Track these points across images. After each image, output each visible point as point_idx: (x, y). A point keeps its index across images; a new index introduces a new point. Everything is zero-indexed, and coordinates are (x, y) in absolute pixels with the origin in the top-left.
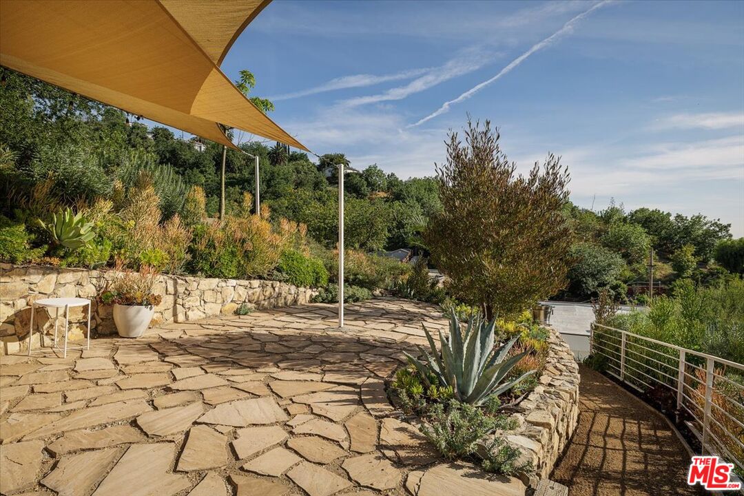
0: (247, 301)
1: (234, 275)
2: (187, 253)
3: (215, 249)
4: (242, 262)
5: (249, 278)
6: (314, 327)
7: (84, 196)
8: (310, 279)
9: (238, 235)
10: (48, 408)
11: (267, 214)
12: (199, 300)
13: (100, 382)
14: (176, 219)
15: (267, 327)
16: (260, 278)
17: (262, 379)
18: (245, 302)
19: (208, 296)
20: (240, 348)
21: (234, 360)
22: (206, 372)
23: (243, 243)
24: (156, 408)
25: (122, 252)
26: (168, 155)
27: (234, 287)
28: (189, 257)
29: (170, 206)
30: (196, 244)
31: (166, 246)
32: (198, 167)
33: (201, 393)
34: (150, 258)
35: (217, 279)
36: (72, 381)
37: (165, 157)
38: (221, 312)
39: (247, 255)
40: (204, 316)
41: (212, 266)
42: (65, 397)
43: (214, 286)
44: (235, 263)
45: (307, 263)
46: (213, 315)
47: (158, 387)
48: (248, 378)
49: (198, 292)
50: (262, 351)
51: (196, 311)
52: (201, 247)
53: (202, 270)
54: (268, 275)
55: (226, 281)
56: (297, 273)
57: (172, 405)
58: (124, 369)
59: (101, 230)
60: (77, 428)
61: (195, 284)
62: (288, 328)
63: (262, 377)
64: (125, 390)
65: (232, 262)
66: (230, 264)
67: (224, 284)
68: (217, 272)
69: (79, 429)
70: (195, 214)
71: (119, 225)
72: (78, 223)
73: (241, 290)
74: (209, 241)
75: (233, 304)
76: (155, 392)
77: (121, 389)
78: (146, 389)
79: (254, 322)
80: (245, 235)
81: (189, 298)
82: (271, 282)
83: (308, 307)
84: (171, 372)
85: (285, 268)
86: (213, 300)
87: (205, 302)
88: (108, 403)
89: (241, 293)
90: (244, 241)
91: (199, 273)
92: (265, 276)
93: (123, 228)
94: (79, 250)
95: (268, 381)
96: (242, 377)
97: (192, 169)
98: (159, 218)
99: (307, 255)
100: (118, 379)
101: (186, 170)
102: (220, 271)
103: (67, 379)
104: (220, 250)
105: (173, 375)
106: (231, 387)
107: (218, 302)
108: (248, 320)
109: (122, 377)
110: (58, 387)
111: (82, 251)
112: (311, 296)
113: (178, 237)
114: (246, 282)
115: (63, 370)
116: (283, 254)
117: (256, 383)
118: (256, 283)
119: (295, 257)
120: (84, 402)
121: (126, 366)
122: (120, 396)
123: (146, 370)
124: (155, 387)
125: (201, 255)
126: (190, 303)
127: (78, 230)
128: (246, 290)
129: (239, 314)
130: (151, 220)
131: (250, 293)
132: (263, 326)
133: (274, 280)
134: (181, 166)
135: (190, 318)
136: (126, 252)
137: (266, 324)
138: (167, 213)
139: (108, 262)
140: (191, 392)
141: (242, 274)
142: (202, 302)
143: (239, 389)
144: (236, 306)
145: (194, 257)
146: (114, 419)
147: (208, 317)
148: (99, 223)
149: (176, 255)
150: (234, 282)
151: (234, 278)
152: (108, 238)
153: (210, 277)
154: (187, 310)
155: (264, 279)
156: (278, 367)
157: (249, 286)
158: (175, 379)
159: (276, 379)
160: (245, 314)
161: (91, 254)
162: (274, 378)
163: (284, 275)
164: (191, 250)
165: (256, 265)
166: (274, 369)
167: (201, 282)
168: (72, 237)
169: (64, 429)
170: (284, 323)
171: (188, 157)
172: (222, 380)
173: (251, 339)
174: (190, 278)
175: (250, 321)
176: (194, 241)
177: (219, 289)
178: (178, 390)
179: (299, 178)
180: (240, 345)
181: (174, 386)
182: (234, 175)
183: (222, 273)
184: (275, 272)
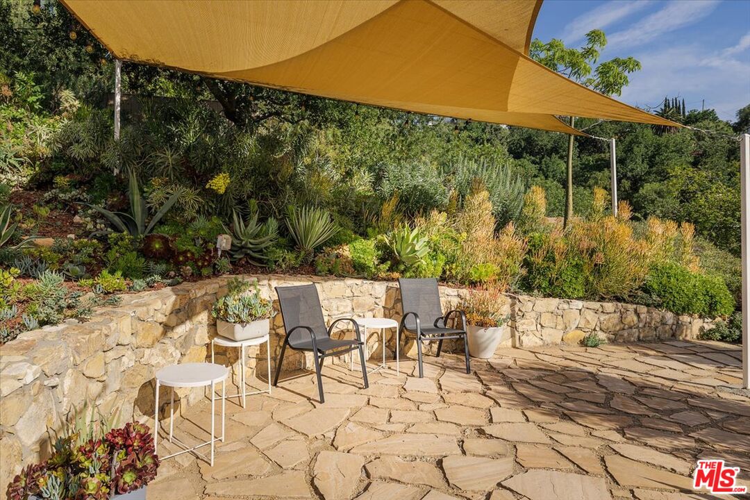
0: (598, 329)
1: (581, 295)
2: (522, 267)
3: (554, 262)
4: (591, 279)
5: (602, 299)
6: (698, 381)
7: (421, 210)
8: (701, 304)
9: (585, 244)
10: (376, 424)
11: (627, 214)
12: (535, 325)
13: (421, 407)
14: (511, 228)
15: (622, 369)
16: (618, 299)
17: (596, 448)
18: (595, 330)
19: (546, 320)
20: (576, 395)
21: (566, 412)
22: (527, 420)
23: (591, 256)
24: (464, 452)
25: (454, 267)
26: (523, 144)
27: (580, 310)
28: (524, 272)
29: (507, 212)
30: (532, 257)
31: (499, 259)
32: (557, 153)
33: (515, 446)
34: (481, 273)
35: (558, 299)
36: (400, 400)
37: (521, 146)
38: (562, 340)
39: (597, 270)
40: (541, 343)
41: (551, 283)
42: (390, 416)
43: (553, 308)
44: (581, 280)
45: (693, 282)
46: (552, 343)
47: (473, 426)
48: (576, 442)
49: (533, 314)
50: (606, 405)
51: (531, 336)
52: (538, 260)
53: (539, 287)
54: (629, 296)
55: (568, 303)
56: (676, 295)
57: (481, 454)
58: (446, 396)
59: (435, 245)
60: (391, 453)
61: (530, 305)
62: (655, 376)
63: (597, 444)
64: (441, 421)
65: (576, 278)
66: (574, 280)
67: (566, 306)
68: (558, 291)
69: (393, 455)
70: (534, 220)
71: (452, 238)
72: (413, 240)
73: (590, 315)
74: (548, 252)
75: (579, 332)
76: (468, 432)
77: (437, 420)
78: (460, 425)
79: (604, 359)
80: (594, 244)
81: (523, 321)
82: (635, 306)
83: (695, 345)
84: (490, 410)
85: (655, 286)
86: (553, 325)
87: (542, 326)
88: (422, 433)
89: (589, 318)
90: (592, 252)
91: (536, 291)
92: (626, 297)
93: (456, 241)
94: (416, 265)
95: (605, 452)
96: (569, 438)
97: (550, 155)
98: (492, 227)
99: (694, 268)
100: (437, 406)
101: (543, 157)
102: (562, 289)
103: (396, 396)
104: (561, 264)
105: (491, 415)
106: (553, 449)
107: (558, 327)
108: (596, 355)
109: (442, 405)
110: (388, 403)
111: (418, 266)
112: (702, 329)
113: (513, 248)
114: (596, 305)
115: (395, 386)
116: (654, 267)
117: (587, 451)
118: (609, 306)
119: (672, 272)
120: (403, 426)
121: (449, 392)
122: (435, 427)
123: (465, 402)
124: (470, 425)
125: (538, 270)
126: (525, 326)
127: (413, 246)
128: (597, 316)
129: (586, 346)
130: (484, 231)
131: (602, 319)
132: (617, 368)
133: (638, 303)
134: (538, 153)
135: (524, 344)
136: (457, 266)
137: (622, 364)
138: (503, 219)
139: (441, 277)
140: (505, 442)
141: (591, 294)
142: (539, 326)
143: (562, 454)
144: (582, 335)
145: (530, 272)
146: (424, 453)
147: (546, 345)
148: (434, 237)
149: (509, 269)
150: (580, 304)
151: (579, 299)
152: (442, 252)
153: (549, 296)
154: (521, 334)
155: (624, 301)
156: (624, 435)
157: (601, 310)
158: (491, 421)
159: (617, 453)
160: (595, 346)
161: (425, 270)
162: (614, 450)
163: (654, 297)
164: (526, 264)
165: (610, 282)
166: (617, 437)
167: (537, 302)
168: (409, 253)
169: (382, 451)
170: (649, 368)
171: (545, 142)
172: (543, 435)
173: (595, 384)
174: (524, 297)
175: (598, 357)
176: (529, 252)
177: (560, 312)
178: (491, 435)
179: (700, 147)
180: (578, 391)
181: (488, 430)
182: (603, 155)
183: (565, 292)
184: (640, 293)
